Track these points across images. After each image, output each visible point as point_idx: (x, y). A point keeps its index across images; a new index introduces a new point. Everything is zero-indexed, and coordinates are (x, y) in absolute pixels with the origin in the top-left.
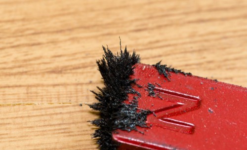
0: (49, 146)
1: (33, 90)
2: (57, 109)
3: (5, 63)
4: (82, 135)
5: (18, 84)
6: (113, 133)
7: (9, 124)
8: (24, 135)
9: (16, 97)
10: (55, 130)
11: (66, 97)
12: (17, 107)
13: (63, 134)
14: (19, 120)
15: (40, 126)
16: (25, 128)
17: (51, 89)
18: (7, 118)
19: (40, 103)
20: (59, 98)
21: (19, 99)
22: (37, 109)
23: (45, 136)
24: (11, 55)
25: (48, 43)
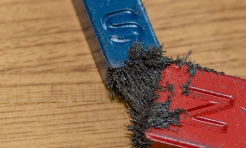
0: (73, 144)
1: (58, 88)
2: (81, 107)
3: (29, 61)
4: (106, 133)
5: (43, 82)
6: (146, 131)
7: (33, 122)
8: (48, 133)
9: (41, 95)
10: (80, 128)
11: (91, 95)
12: (41, 105)
13: (87, 132)
14: (43, 118)
15: (64, 124)
16: (50, 125)
17: (75, 87)
18: (32, 116)
19: (64, 101)
20: (83, 96)
21: (43, 97)
22: (62, 107)
23: (70, 134)
24: (35, 53)
25: (72, 41)
